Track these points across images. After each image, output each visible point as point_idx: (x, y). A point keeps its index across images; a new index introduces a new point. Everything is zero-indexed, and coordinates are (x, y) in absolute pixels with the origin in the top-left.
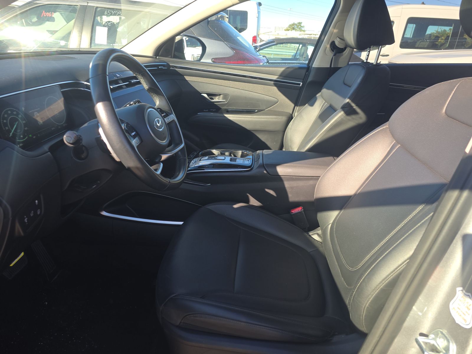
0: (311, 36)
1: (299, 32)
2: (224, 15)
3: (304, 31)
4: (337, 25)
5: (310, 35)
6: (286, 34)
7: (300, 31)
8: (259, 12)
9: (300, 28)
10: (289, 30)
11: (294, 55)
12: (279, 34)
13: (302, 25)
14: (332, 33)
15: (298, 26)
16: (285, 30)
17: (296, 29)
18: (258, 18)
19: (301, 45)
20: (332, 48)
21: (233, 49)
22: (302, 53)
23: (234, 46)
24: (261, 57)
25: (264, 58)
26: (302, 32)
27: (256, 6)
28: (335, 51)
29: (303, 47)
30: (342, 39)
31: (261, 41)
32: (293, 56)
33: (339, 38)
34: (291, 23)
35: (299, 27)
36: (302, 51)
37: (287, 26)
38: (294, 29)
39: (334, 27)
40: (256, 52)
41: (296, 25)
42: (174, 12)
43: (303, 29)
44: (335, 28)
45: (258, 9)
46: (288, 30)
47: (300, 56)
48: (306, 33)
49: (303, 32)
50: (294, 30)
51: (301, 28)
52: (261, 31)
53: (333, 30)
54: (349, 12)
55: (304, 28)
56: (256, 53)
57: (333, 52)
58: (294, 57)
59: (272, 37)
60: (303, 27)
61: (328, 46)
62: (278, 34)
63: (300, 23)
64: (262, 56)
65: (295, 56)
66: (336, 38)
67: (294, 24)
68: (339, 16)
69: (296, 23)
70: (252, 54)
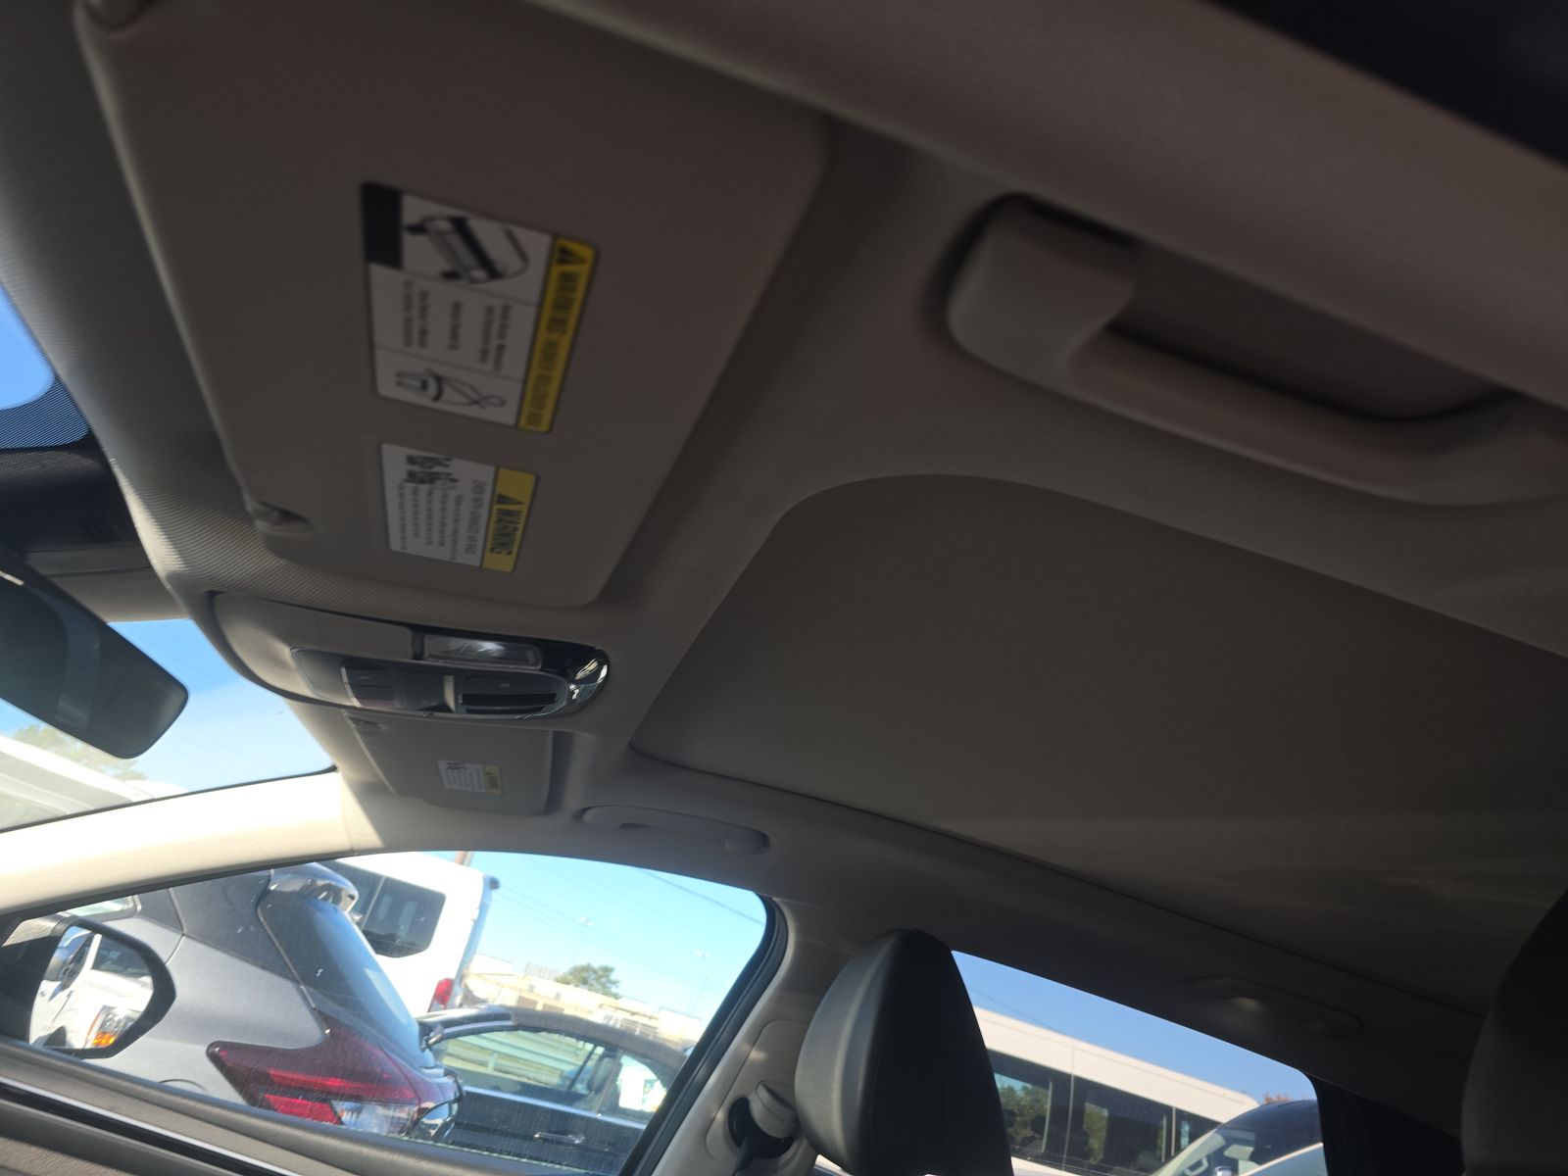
0: (635, 1018)
1: (600, 998)
2: (340, 885)
3: (616, 996)
4: (765, 1030)
5: (633, 1014)
6: (558, 996)
7: (603, 994)
8: (483, 908)
9: (603, 984)
10: (568, 983)
11: (572, 1076)
12: (535, 990)
13: (613, 976)
14: (741, 1061)
15: (601, 977)
16: (557, 981)
17: (591, 985)
18: (478, 924)
19: (600, 1050)
20: (735, 1125)
21: (323, 1018)
22: (597, 1082)
23: (332, 1008)
24: (436, 1076)
25: (449, 1081)
26: (610, 1000)
27: (479, 887)
28: (744, 1142)
29: (606, 1060)
30: (783, 1098)
31: (470, 999)
32: (563, 1076)
33: (769, 1090)
34: (582, 962)
35: (603, 980)
36: (601, 1073)
37: (564, 968)
38: (584, 982)
39: (753, 1040)
40: (423, 1050)
41: (595, 972)
42: (91, 808)
43: (614, 990)
44: (753, 1045)
45: (484, 896)
46: (564, 981)
47: (589, 1087)
48: (620, 1003)
49: (612, 999)
50: (587, 987)
51: (609, 985)
52: (477, 965)
53: (746, 1047)
54: (821, 994)
55: (617, 987)
56: (418, 1052)
57: (740, 1147)
58: (568, 1083)
59: (509, 1000)
60: (615, 983)
61: (721, 1116)
62: (531, 988)
63: (607, 970)
64: (441, 1071)
65: (574, 1081)
66: (756, 1089)
67: (587, 969)
68: (778, 999)
69: (596, 964)
70: (399, 1055)
